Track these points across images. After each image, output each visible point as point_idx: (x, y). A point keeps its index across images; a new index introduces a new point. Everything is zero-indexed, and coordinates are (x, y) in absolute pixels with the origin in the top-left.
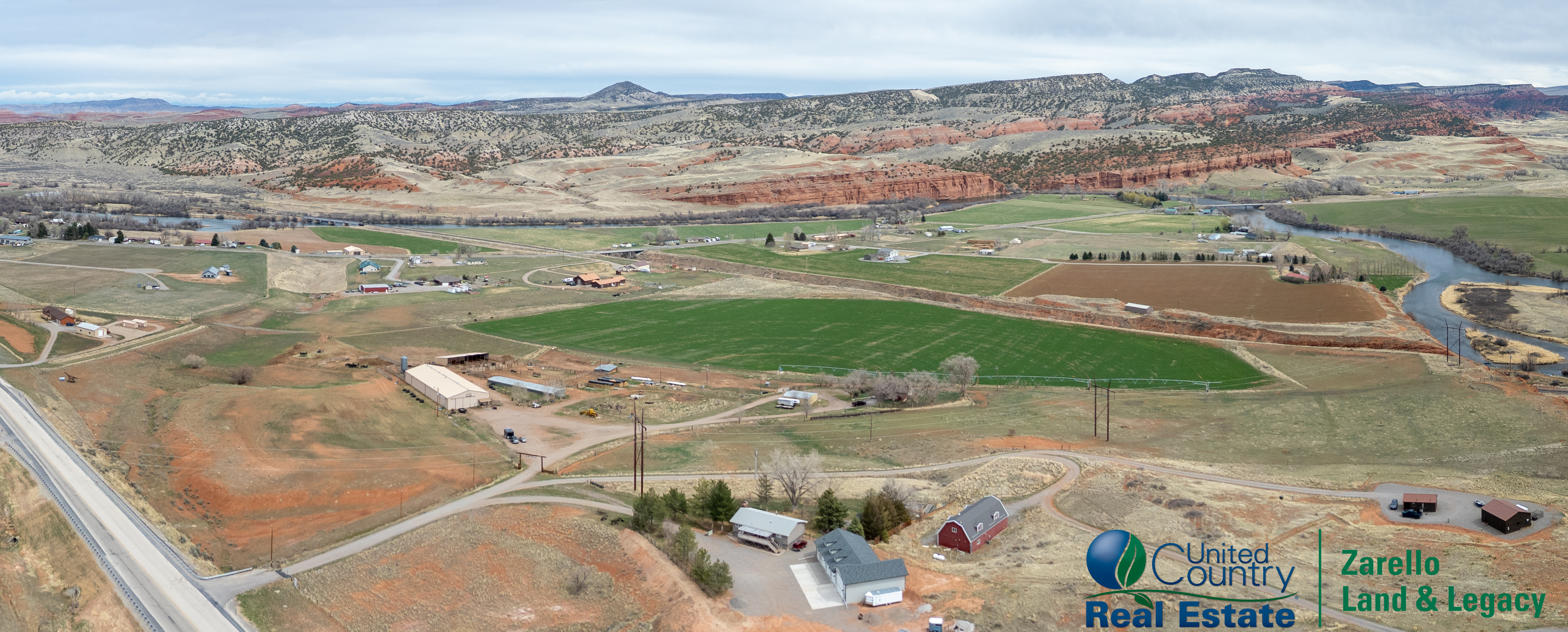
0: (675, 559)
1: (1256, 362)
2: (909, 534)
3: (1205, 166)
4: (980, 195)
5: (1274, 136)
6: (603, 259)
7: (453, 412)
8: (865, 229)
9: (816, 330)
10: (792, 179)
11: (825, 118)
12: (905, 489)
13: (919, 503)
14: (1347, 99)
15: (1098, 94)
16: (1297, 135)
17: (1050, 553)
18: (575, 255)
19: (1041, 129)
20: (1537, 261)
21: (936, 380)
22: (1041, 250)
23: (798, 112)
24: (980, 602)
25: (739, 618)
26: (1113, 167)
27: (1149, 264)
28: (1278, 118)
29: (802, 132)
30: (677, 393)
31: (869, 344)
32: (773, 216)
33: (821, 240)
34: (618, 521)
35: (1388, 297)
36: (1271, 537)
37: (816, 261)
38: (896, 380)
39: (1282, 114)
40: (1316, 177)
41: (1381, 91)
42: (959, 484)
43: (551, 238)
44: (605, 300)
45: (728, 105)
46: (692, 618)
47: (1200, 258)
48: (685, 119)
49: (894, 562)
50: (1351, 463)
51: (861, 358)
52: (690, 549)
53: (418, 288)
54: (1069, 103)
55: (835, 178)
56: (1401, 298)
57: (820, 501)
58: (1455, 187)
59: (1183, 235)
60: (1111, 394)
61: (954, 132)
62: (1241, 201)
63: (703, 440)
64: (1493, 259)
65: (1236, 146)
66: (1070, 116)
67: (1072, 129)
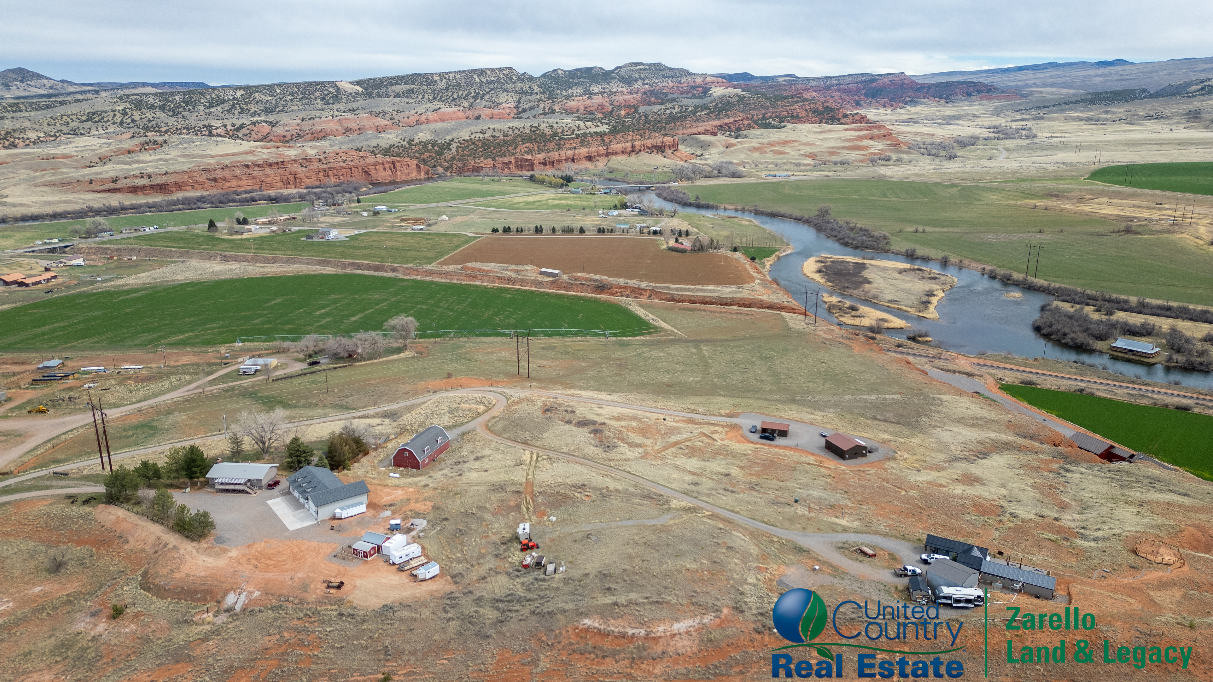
0: (155, 518)
1: (646, 315)
2: (368, 461)
3: (605, 152)
4: (409, 178)
5: (664, 124)
6: (27, 257)
8: (305, 211)
9: (269, 304)
10: (227, 167)
11: (253, 108)
12: (361, 427)
13: (375, 436)
14: (729, 90)
15: (510, 86)
16: (684, 123)
17: (485, 464)
19: (461, 119)
20: (893, 239)
21: (382, 338)
22: (466, 225)
23: (223, 102)
24: (430, 504)
25: (225, 551)
26: (526, 152)
27: (559, 236)
28: (668, 109)
29: (231, 121)
30: (135, 376)
31: (318, 313)
32: (212, 203)
33: (264, 223)
34: (90, 500)
35: (757, 265)
36: (656, 448)
37: (261, 243)
38: (345, 341)
39: (671, 105)
40: (700, 162)
41: (760, 82)
42: (407, 419)
44: (36, 298)
45: (146, 94)
46: (179, 561)
47: (601, 231)
48: (99, 108)
49: (357, 484)
50: (720, 395)
51: (312, 325)
52: (171, 507)
54: (484, 95)
55: (271, 165)
56: (768, 267)
57: (289, 447)
58: (823, 171)
59: (586, 211)
60: (530, 341)
61: (381, 122)
62: (635, 183)
63: (169, 414)
64: (852, 235)
65: (631, 133)
66: (485, 107)
67: (487, 118)
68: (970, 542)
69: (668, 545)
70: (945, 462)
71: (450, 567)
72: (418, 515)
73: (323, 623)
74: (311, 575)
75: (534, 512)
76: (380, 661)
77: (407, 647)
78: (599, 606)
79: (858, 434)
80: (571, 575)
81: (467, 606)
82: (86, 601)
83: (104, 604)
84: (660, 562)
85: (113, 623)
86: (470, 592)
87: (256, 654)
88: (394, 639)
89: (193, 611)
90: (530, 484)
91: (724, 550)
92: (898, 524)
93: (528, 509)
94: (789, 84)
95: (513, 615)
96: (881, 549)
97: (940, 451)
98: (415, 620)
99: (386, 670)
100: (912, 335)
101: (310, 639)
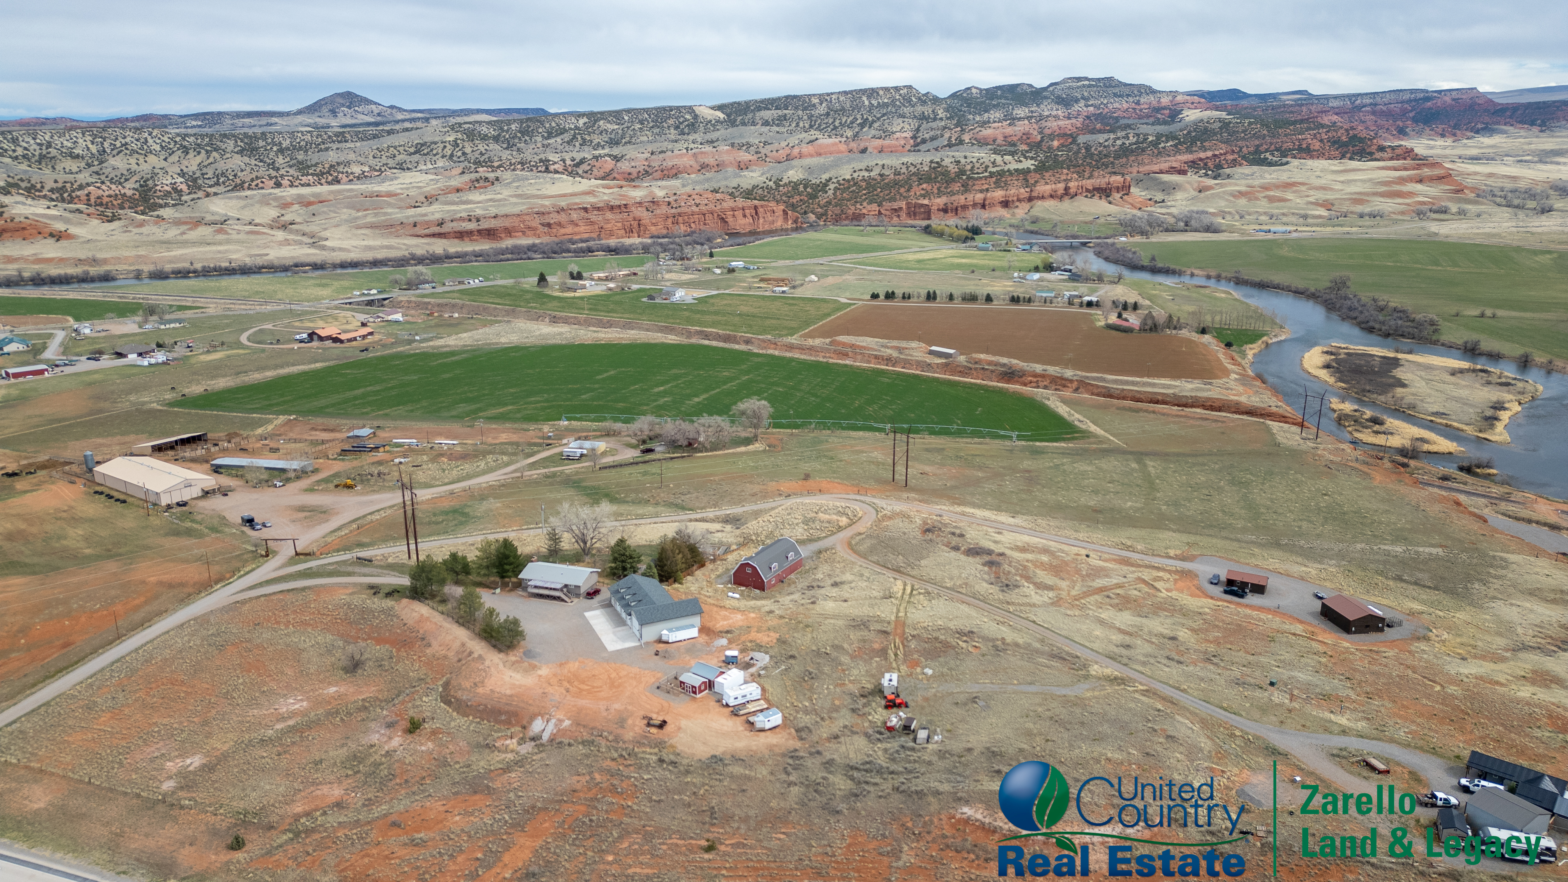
0: (461, 621)
1: (1070, 414)
2: (704, 575)
3: (1027, 195)
4: (773, 227)
5: (1111, 159)
6: (343, 309)
7: (169, 507)
8: (648, 266)
9: (601, 377)
10: (563, 210)
11: (596, 139)
12: (698, 533)
13: (713, 545)
14: (1208, 113)
15: (907, 110)
16: (1140, 158)
17: (845, 592)
18: (306, 306)
19: (842, 152)
20: (1444, 325)
21: (728, 424)
22: (839, 288)
23: (563, 131)
24: (774, 636)
25: (534, 667)
26: (921, 195)
27: (957, 305)
28: (1118, 138)
29: (571, 155)
30: (449, 453)
31: (656, 390)
32: (544, 253)
33: (600, 279)
34: (393, 593)
35: (1234, 354)
36: (1074, 593)
37: (596, 303)
38: (685, 426)
39: (1123, 133)
40: (1159, 210)
41: (1255, 102)
42: (753, 526)
43: (271, 288)
44: (350, 357)
45: (480, 123)
46: (484, 674)
47: (1015, 300)
48: (428, 139)
49: (689, 601)
50: (1169, 529)
51: (648, 405)
52: (479, 609)
53: (93, 365)
54: (873, 122)
55: (612, 208)
56: (1250, 357)
57: (613, 549)
58: (1341, 226)
59: (997, 273)
60: (911, 440)
61: (744, 156)
62: (1066, 237)
63: (483, 499)
64: (1381, 318)
65: (1065, 171)
66: (874, 137)
67: (876, 151)
68: (1538, 769)
69: (1082, 724)
70: (1507, 650)
71: (795, 718)
72: (759, 648)
73: (640, 768)
74: (630, 708)
75: (905, 661)
76: (704, 824)
77: (737, 812)
78: (984, 792)
79: (1373, 599)
80: (948, 748)
81: (814, 769)
82: (382, 709)
83: (400, 715)
84: (1071, 745)
85: (410, 737)
86: (818, 753)
87: (562, 795)
88: (723, 799)
89: (496, 735)
90: (900, 623)
91: (1161, 740)
92: (1426, 731)
93: (896, 655)
94: (1299, 104)
95: (871, 789)
96: (1398, 764)
97: (1500, 634)
98: (749, 778)
99: (711, 836)
100: (1465, 464)
101: (624, 785)
